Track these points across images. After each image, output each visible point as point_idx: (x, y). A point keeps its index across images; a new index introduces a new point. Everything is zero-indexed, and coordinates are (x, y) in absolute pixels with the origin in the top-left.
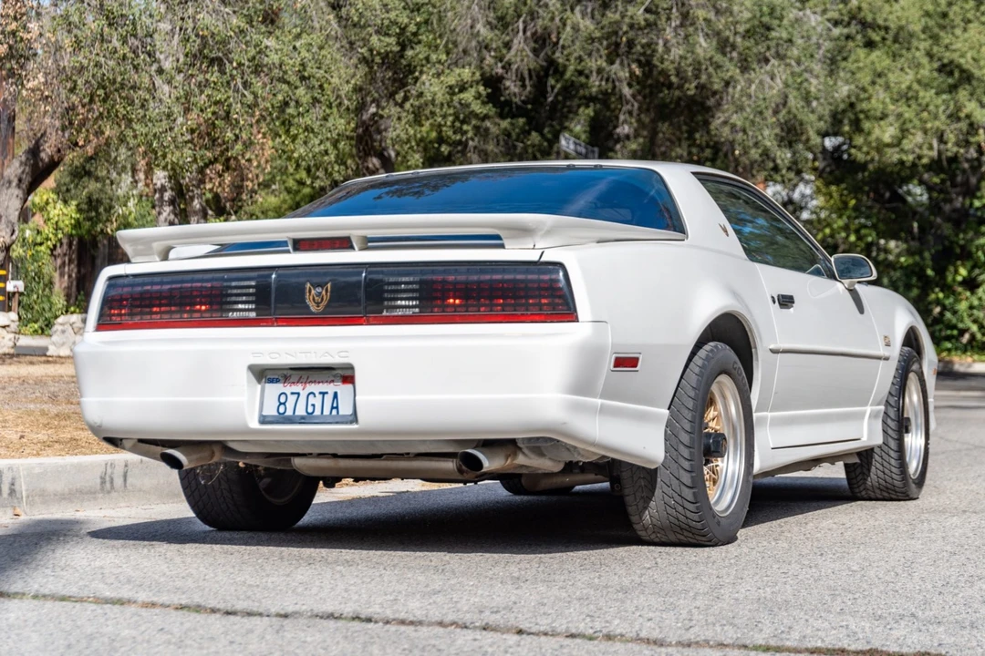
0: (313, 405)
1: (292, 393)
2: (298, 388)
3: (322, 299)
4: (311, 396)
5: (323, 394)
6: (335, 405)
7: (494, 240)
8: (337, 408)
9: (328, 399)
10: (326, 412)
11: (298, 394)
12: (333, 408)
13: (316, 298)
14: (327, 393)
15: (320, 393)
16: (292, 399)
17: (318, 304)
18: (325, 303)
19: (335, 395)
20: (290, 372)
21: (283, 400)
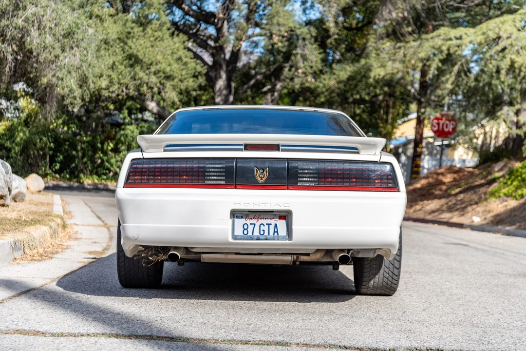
0: (264, 230)
1: (251, 224)
2: (254, 221)
3: (264, 176)
4: (262, 226)
5: (269, 225)
6: (276, 230)
7: (354, 150)
8: (277, 232)
9: (272, 228)
10: (271, 233)
11: (255, 224)
12: (275, 232)
13: (261, 175)
14: (271, 224)
15: (267, 224)
16: (251, 228)
17: (262, 178)
18: (266, 178)
19: (276, 225)
20: (248, 213)
21: (246, 227)
